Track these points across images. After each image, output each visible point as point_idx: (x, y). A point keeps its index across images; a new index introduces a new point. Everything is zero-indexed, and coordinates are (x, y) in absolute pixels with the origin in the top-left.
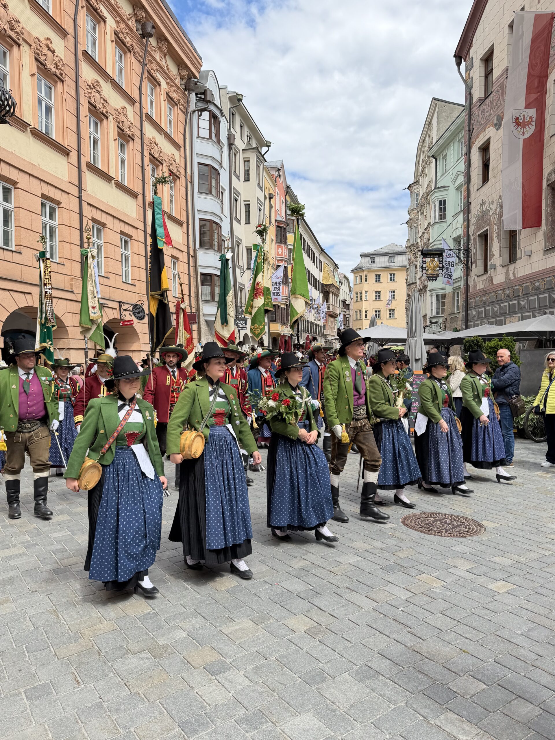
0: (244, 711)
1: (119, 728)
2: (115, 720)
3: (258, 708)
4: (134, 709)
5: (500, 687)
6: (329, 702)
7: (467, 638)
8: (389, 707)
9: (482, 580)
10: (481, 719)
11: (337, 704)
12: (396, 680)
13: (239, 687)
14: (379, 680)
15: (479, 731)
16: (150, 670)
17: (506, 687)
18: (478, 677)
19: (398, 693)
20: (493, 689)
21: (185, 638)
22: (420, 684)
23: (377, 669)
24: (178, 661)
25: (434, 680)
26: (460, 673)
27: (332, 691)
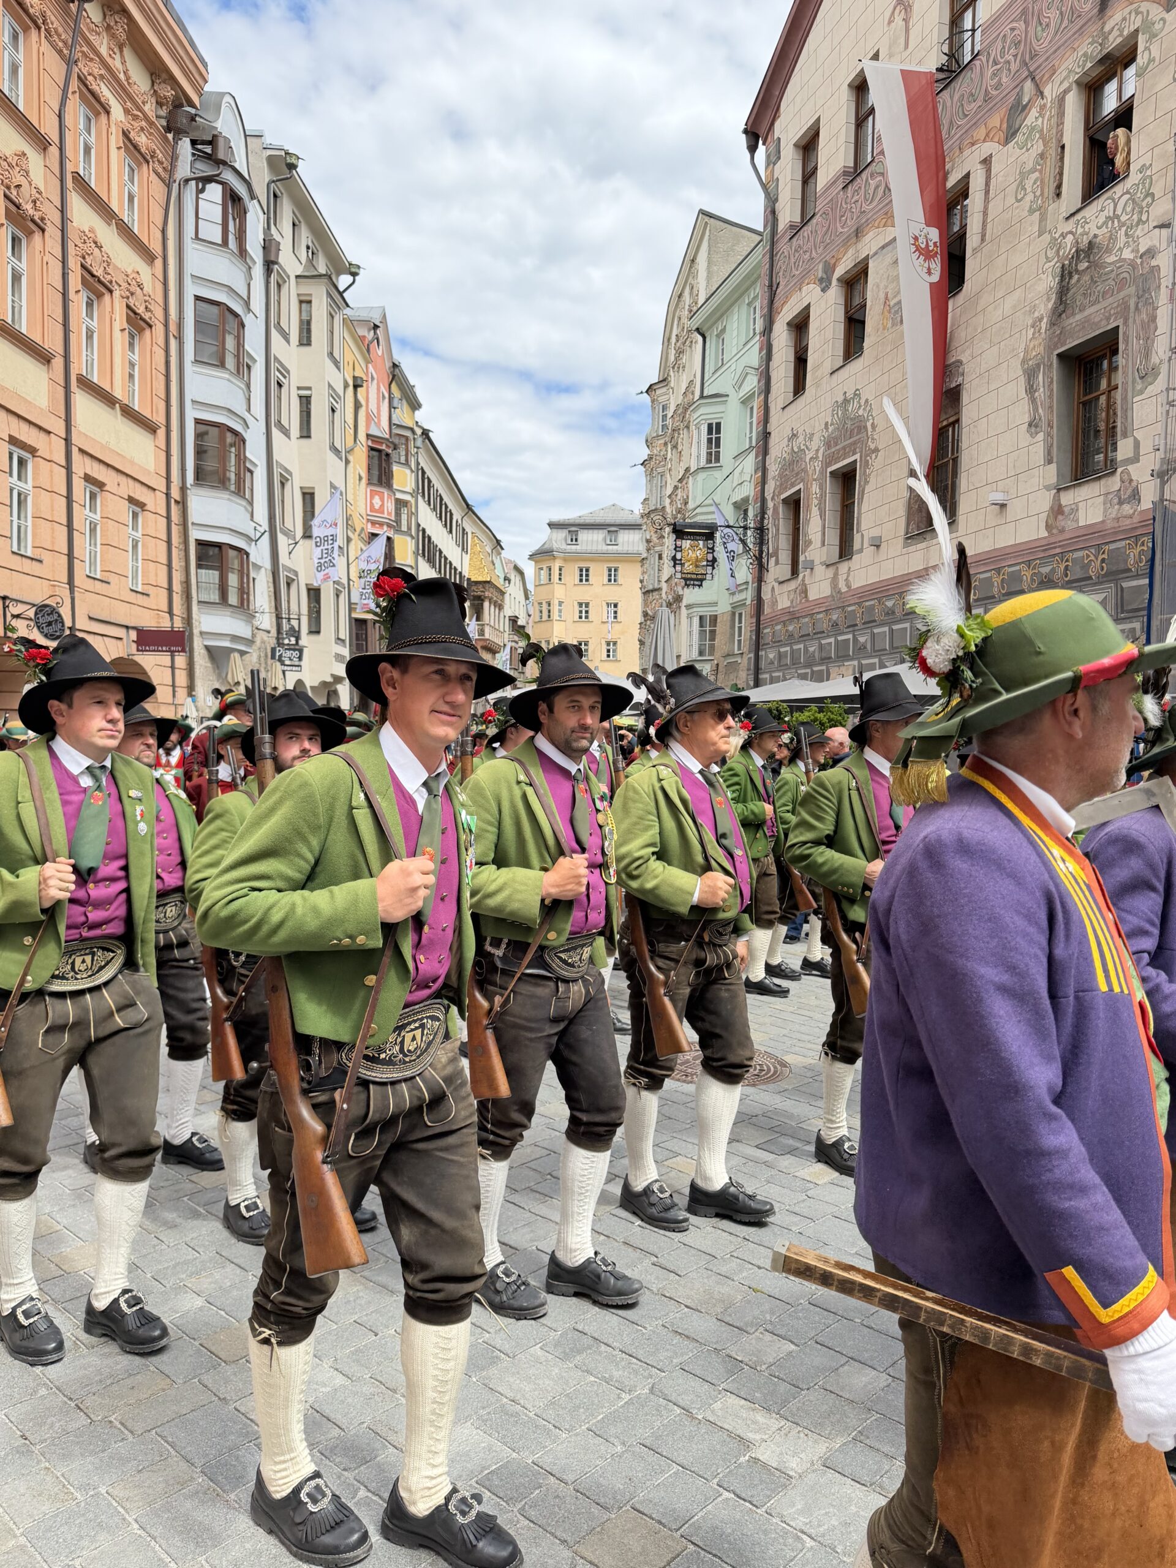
0: (336, 1432)
1: (72, 1490)
2: (63, 1475)
3: (365, 1425)
4: (103, 1451)
5: (819, 1347)
6: (505, 1400)
7: (759, 1268)
8: (619, 1398)
9: (786, 1163)
10: (785, 1403)
11: (522, 1402)
12: (632, 1351)
13: (324, 1390)
14: (600, 1353)
15: (783, 1423)
16: (130, 1375)
17: (830, 1345)
18: (782, 1332)
19: (636, 1372)
20: (808, 1350)
21: (201, 1309)
22: (676, 1354)
23: (596, 1335)
24: (191, 1353)
25: (701, 1343)
26: (749, 1329)
27: (511, 1380)
